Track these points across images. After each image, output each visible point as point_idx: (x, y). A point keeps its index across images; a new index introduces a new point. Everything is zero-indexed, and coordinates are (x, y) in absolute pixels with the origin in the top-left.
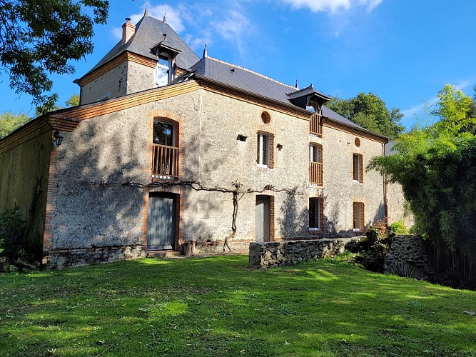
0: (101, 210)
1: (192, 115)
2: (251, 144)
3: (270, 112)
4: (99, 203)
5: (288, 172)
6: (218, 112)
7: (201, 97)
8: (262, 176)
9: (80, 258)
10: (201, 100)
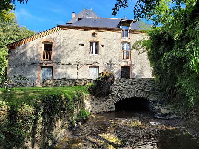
0: (23, 72)
1: (58, 39)
2: (86, 46)
3: (97, 32)
4: (23, 70)
5: (108, 56)
6: (70, 37)
7: (62, 32)
8: (92, 58)
9: (17, 86)
10: (62, 34)
